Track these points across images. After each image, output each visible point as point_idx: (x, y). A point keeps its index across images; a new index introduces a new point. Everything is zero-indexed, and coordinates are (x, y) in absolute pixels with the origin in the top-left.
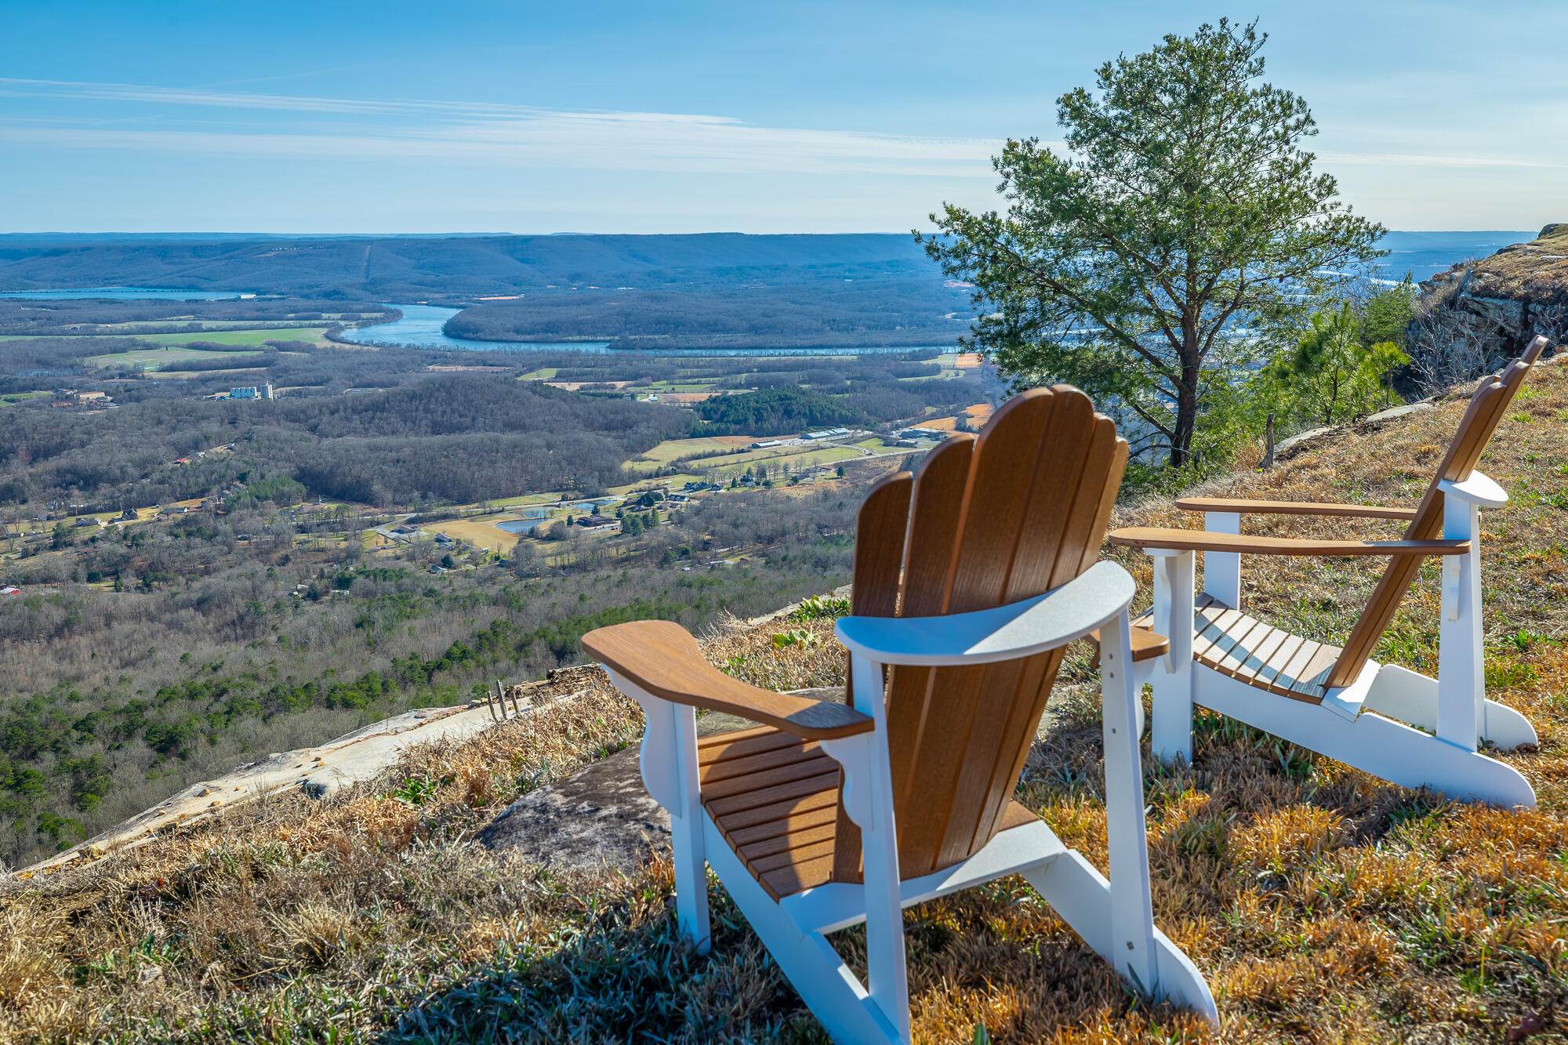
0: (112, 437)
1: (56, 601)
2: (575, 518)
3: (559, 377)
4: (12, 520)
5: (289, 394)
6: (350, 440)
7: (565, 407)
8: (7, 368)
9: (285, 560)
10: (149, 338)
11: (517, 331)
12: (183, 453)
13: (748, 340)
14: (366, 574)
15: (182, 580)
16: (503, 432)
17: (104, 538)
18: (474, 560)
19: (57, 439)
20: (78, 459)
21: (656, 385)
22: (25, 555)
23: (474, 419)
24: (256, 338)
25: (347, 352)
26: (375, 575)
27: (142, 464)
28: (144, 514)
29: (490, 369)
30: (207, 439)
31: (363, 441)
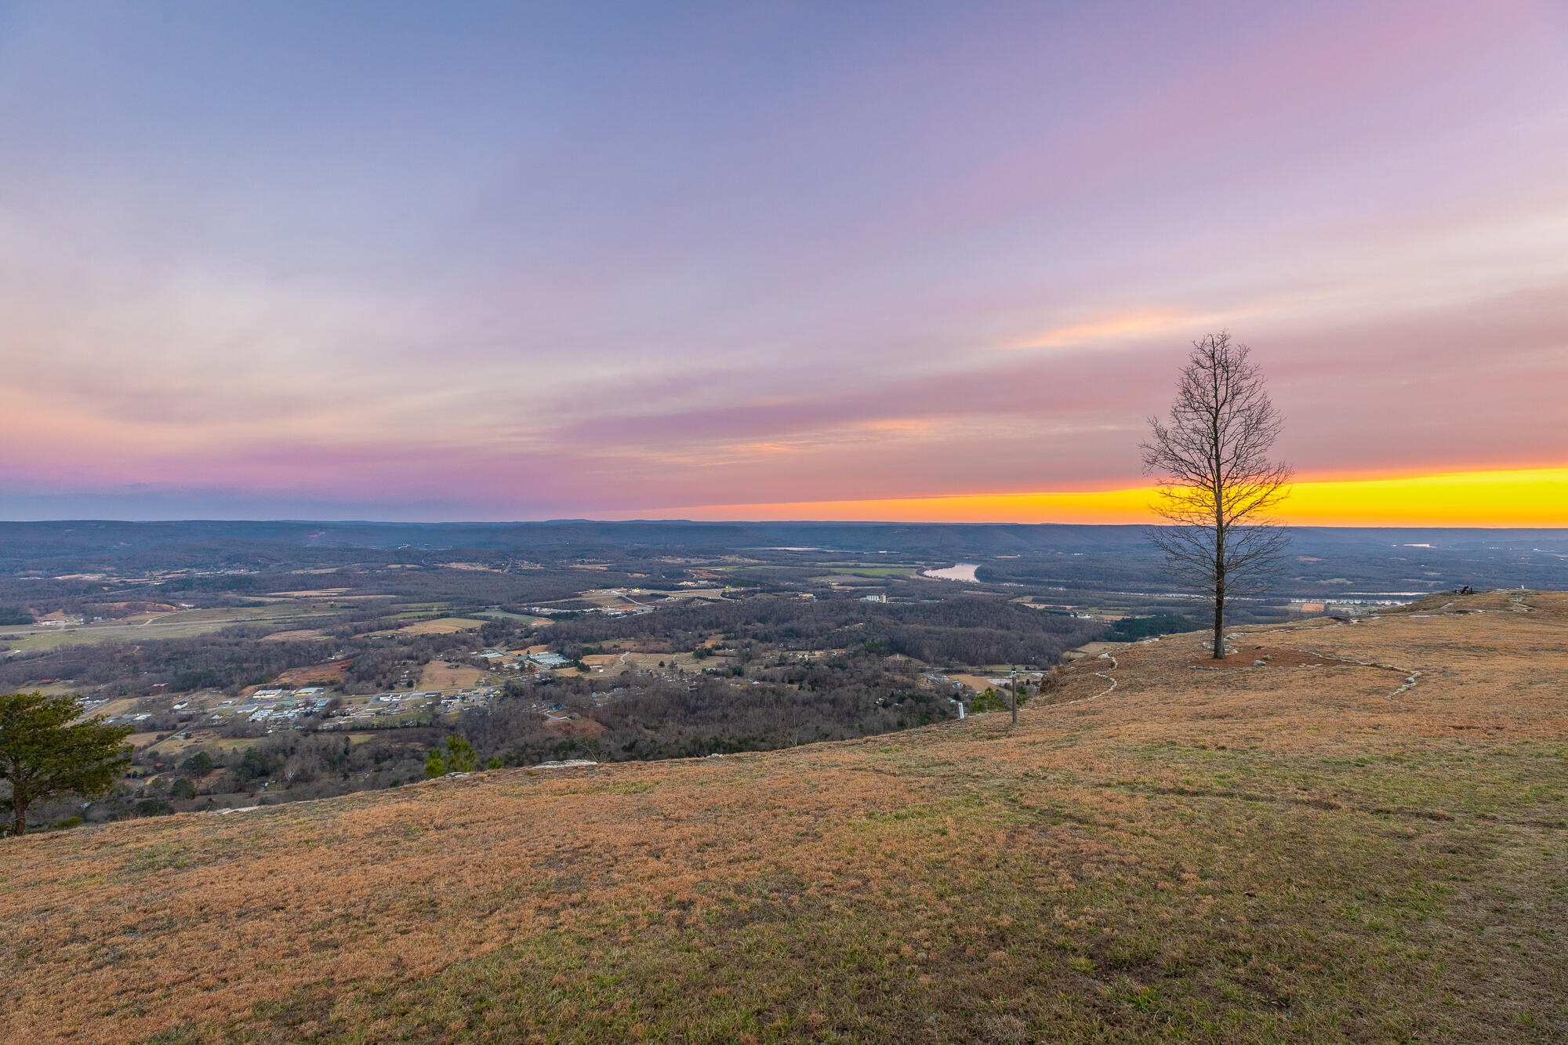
0: (810, 616)
1: (773, 691)
2: (1031, 681)
3: (1034, 601)
4: (765, 650)
5: (894, 601)
6: (918, 626)
7: (1032, 618)
8: (777, 581)
9: (877, 684)
10: (837, 570)
11: (1013, 575)
12: (839, 627)
13: (1152, 587)
14: (912, 697)
15: (828, 688)
16: (996, 629)
17: (798, 664)
18: (972, 698)
19: (788, 615)
20: (793, 624)
21: (1091, 609)
22: (767, 667)
23: (981, 621)
24: (883, 572)
25: (925, 581)
26: (919, 699)
27: (821, 631)
28: (818, 653)
29: (996, 594)
30: (851, 619)
31: (923, 627)
